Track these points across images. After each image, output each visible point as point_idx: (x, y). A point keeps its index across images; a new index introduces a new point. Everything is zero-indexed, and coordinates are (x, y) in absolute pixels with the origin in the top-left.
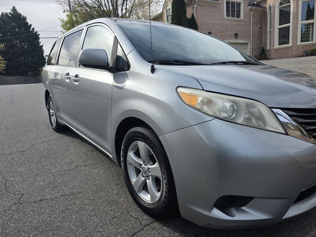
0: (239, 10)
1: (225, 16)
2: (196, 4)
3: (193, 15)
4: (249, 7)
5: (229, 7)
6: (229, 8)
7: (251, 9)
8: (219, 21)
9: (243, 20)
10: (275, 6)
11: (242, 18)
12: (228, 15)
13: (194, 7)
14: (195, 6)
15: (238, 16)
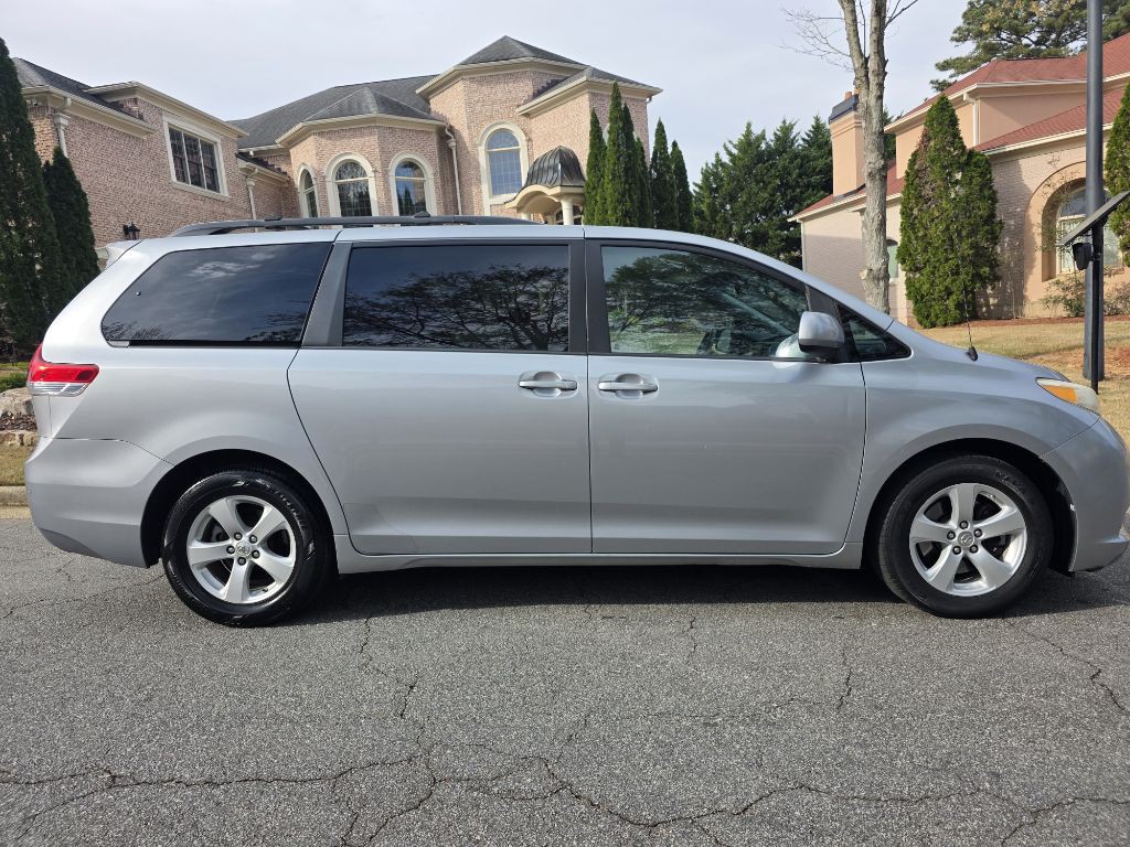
0: (210, 166)
1: (174, 179)
2: (64, 113)
3: (58, 152)
4: (243, 164)
5: (180, 148)
6: (182, 153)
7: (248, 171)
8: (157, 192)
9: (227, 200)
10: (324, 177)
11: (227, 195)
12: (181, 177)
13: (59, 124)
14: (63, 121)
15: (214, 186)
